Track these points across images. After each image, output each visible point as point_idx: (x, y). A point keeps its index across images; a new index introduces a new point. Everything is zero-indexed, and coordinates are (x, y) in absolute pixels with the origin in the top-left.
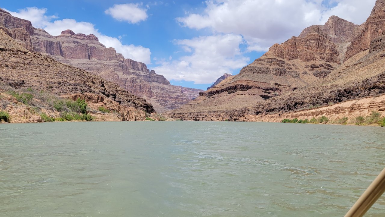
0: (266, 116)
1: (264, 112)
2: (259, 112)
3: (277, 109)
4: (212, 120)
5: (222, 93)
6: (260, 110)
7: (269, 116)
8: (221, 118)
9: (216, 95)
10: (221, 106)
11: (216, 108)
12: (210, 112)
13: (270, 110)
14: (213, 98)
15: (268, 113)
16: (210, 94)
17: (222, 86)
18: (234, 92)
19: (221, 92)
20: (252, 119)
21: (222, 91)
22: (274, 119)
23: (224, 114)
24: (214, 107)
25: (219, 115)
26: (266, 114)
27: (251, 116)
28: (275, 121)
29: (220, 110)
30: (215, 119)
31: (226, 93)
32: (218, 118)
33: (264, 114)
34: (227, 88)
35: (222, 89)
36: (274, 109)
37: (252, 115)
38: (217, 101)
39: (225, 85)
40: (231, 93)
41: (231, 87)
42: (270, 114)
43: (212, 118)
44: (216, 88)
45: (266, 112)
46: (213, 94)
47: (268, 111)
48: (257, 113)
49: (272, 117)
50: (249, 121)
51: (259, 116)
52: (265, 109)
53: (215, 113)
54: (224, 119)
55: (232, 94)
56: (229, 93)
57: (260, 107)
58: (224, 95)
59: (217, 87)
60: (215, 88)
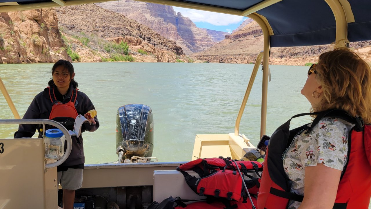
0: (290, 59)
1: (289, 56)
2: (284, 56)
3: (301, 53)
5: (248, 36)
6: (284, 53)
7: (293, 59)
8: (246, 61)
9: (241, 39)
10: (246, 49)
11: (242, 51)
12: (235, 55)
13: (295, 54)
14: (238, 41)
15: (292, 56)
16: (236, 37)
17: (248, 29)
18: (259, 36)
20: (276, 63)
21: (248, 34)
22: (298, 62)
23: (249, 57)
24: (239, 50)
25: (244, 58)
28: (299, 64)
29: (246, 53)
30: (240, 61)
31: (251, 37)
32: (242, 61)
33: (288, 58)
34: (253, 31)
35: (248, 32)
36: (298, 53)
37: (276, 58)
38: (243, 44)
39: (251, 29)
40: (257, 36)
41: (257, 30)
42: (294, 58)
43: (237, 61)
44: (241, 31)
46: (238, 37)
48: (282, 57)
49: (296, 61)
50: (273, 64)
51: (283, 59)
52: (289, 52)
53: (241, 56)
54: (249, 62)
56: (255, 37)
57: (285, 50)
58: (250, 38)
59: (243, 31)
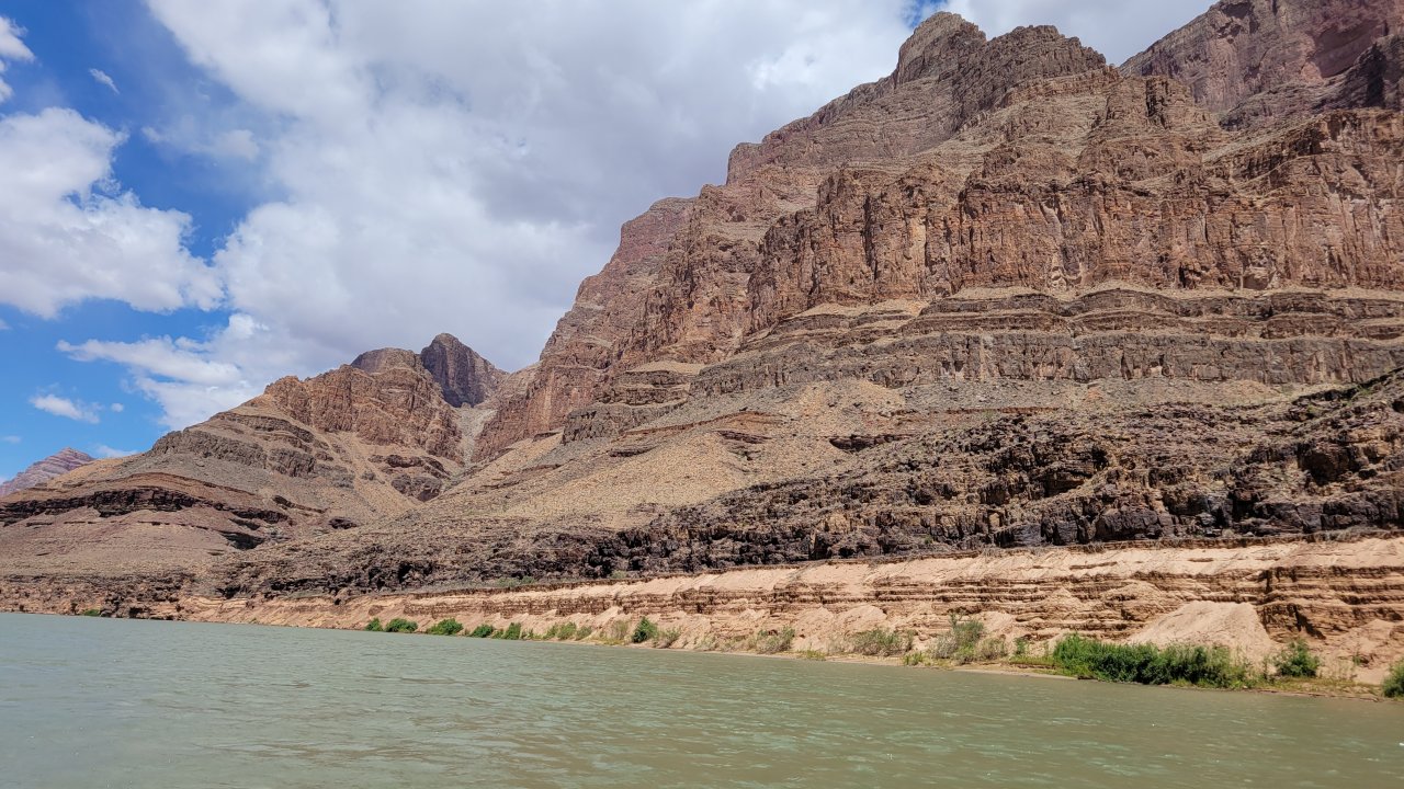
0: (271, 603)
1: (263, 590)
2: (238, 589)
3: (316, 583)
4: (22, 607)
5: (72, 511)
6: (242, 580)
7: (285, 604)
8: (66, 603)
9: (43, 517)
10: (66, 557)
11: (47, 565)
12: (18, 578)
13: (289, 583)
14: (29, 525)
15: (279, 592)
16: (16, 510)
17: (75, 486)
18: (123, 513)
19: (69, 507)
20: (206, 614)
21: (80, 503)
22: (312, 615)
23: (81, 586)
24: (33, 560)
25: (60, 592)
26: (272, 597)
27: (201, 599)
28: (318, 622)
29: (66, 571)
30: (38, 604)
31: (91, 513)
32: (50, 604)
33: (260, 597)
34: (97, 495)
35: (74, 496)
36: (303, 582)
37: (208, 598)
38: (49, 540)
39: (88, 485)
40: (111, 514)
41: (115, 493)
42: (290, 599)
43: (25, 602)
44: (44, 490)
45: (269, 589)
46: (28, 511)
47: (281, 588)
48: (230, 593)
49: (302, 609)
50: (191, 618)
51: (238, 602)
52: (262, 578)
53: (43, 583)
54: (80, 609)
55: (113, 518)
56: (103, 515)
57: (245, 570)
58: (81, 520)
59: (51, 490)
60: (41, 492)
